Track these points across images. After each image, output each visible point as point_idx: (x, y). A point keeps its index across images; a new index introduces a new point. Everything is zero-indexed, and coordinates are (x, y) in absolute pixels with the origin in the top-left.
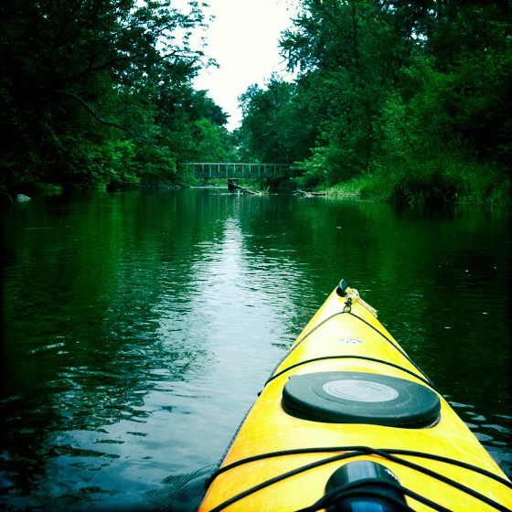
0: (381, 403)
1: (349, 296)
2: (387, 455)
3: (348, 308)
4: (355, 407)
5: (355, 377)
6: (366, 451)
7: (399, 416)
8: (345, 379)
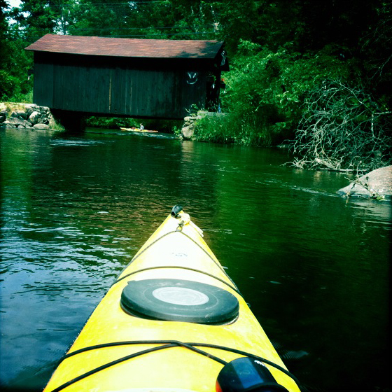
0: (195, 306)
1: (182, 219)
2: (190, 346)
3: (180, 229)
4: (175, 308)
5: (179, 284)
6: (177, 344)
7: (206, 316)
8: (170, 286)
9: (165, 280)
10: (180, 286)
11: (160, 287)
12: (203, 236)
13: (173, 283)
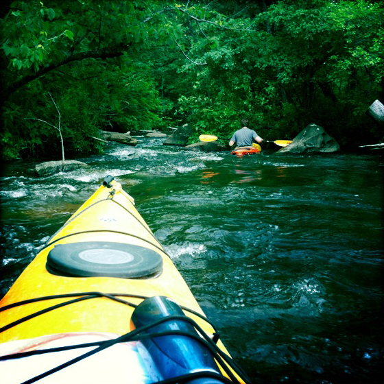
0: (120, 264)
2: (112, 297)
3: (111, 197)
5: (106, 246)
6: (98, 295)
7: (130, 272)
8: (96, 248)
9: (92, 243)
10: (107, 248)
11: (86, 250)
12: (134, 204)
13: (101, 245)
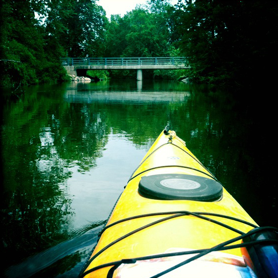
0: (192, 190)
1: (171, 134)
2: (197, 215)
3: (170, 141)
4: (178, 192)
5: (177, 177)
6: (187, 213)
7: (202, 196)
8: (171, 178)
9: (167, 175)
11: (165, 179)
12: (185, 145)
13: (174, 176)
